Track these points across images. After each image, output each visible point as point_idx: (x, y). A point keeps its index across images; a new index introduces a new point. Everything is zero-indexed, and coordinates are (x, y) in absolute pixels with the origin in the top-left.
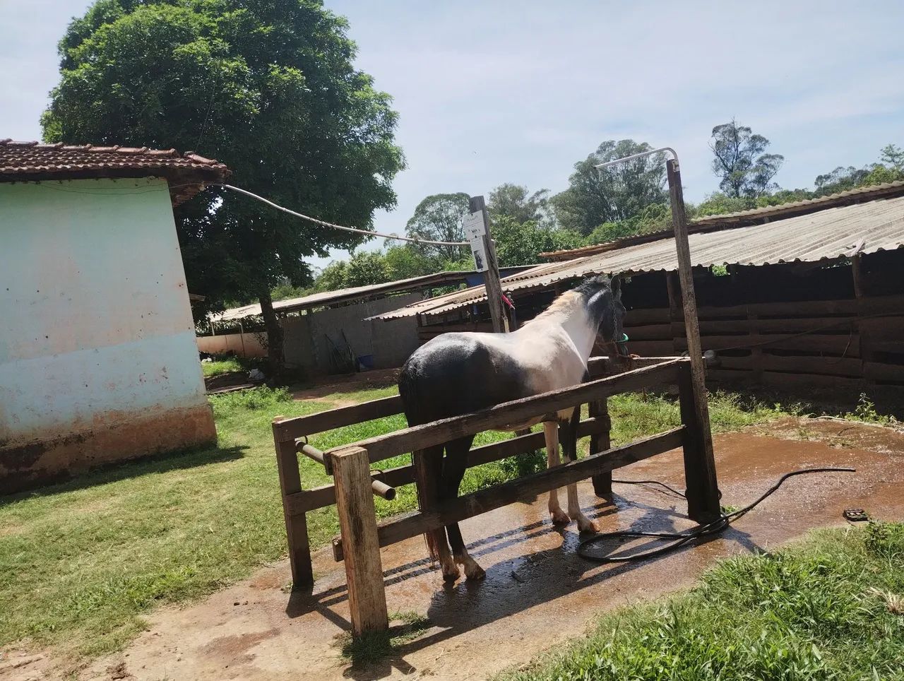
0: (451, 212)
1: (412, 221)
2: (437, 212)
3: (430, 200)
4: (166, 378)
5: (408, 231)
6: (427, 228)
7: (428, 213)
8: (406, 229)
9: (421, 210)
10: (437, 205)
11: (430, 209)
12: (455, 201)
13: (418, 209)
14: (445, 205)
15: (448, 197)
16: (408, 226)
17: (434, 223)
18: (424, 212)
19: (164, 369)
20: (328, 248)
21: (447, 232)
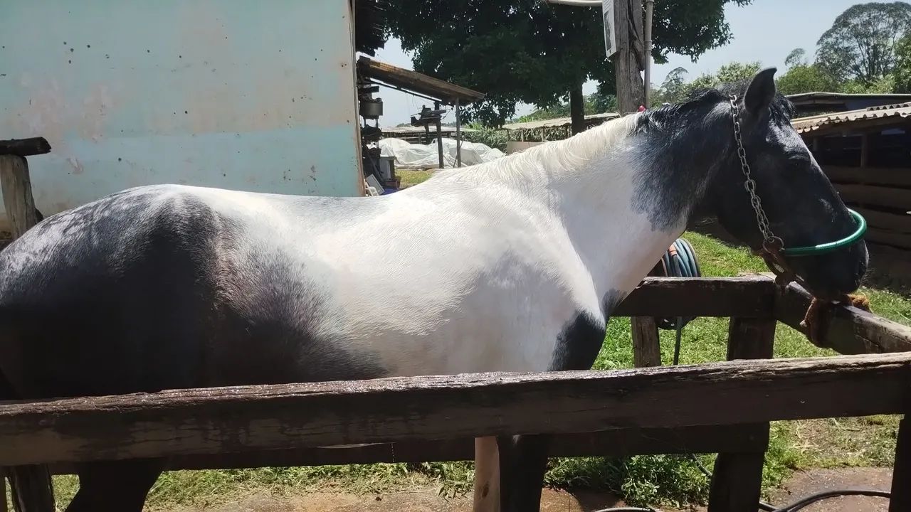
0: (881, 26)
1: (828, 34)
2: (862, 25)
3: (857, 10)
4: (315, 179)
5: (820, 46)
6: (846, 44)
7: (850, 26)
8: (818, 43)
9: (842, 21)
10: (865, 17)
11: (854, 21)
12: (890, 12)
13: (838, 20)
14: (874, 17)
15: (881, 7)
16: (821, 40)
17: (856, 38)
18: (846, 24)
19: (313, 168)
20: (667, 52)
21: (872, 50)
